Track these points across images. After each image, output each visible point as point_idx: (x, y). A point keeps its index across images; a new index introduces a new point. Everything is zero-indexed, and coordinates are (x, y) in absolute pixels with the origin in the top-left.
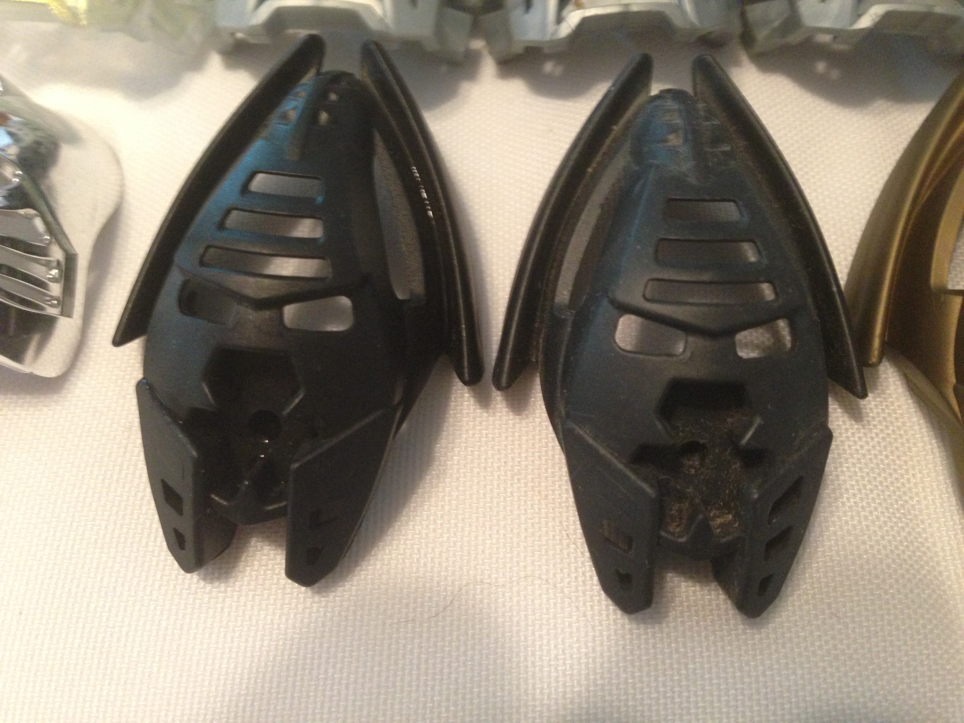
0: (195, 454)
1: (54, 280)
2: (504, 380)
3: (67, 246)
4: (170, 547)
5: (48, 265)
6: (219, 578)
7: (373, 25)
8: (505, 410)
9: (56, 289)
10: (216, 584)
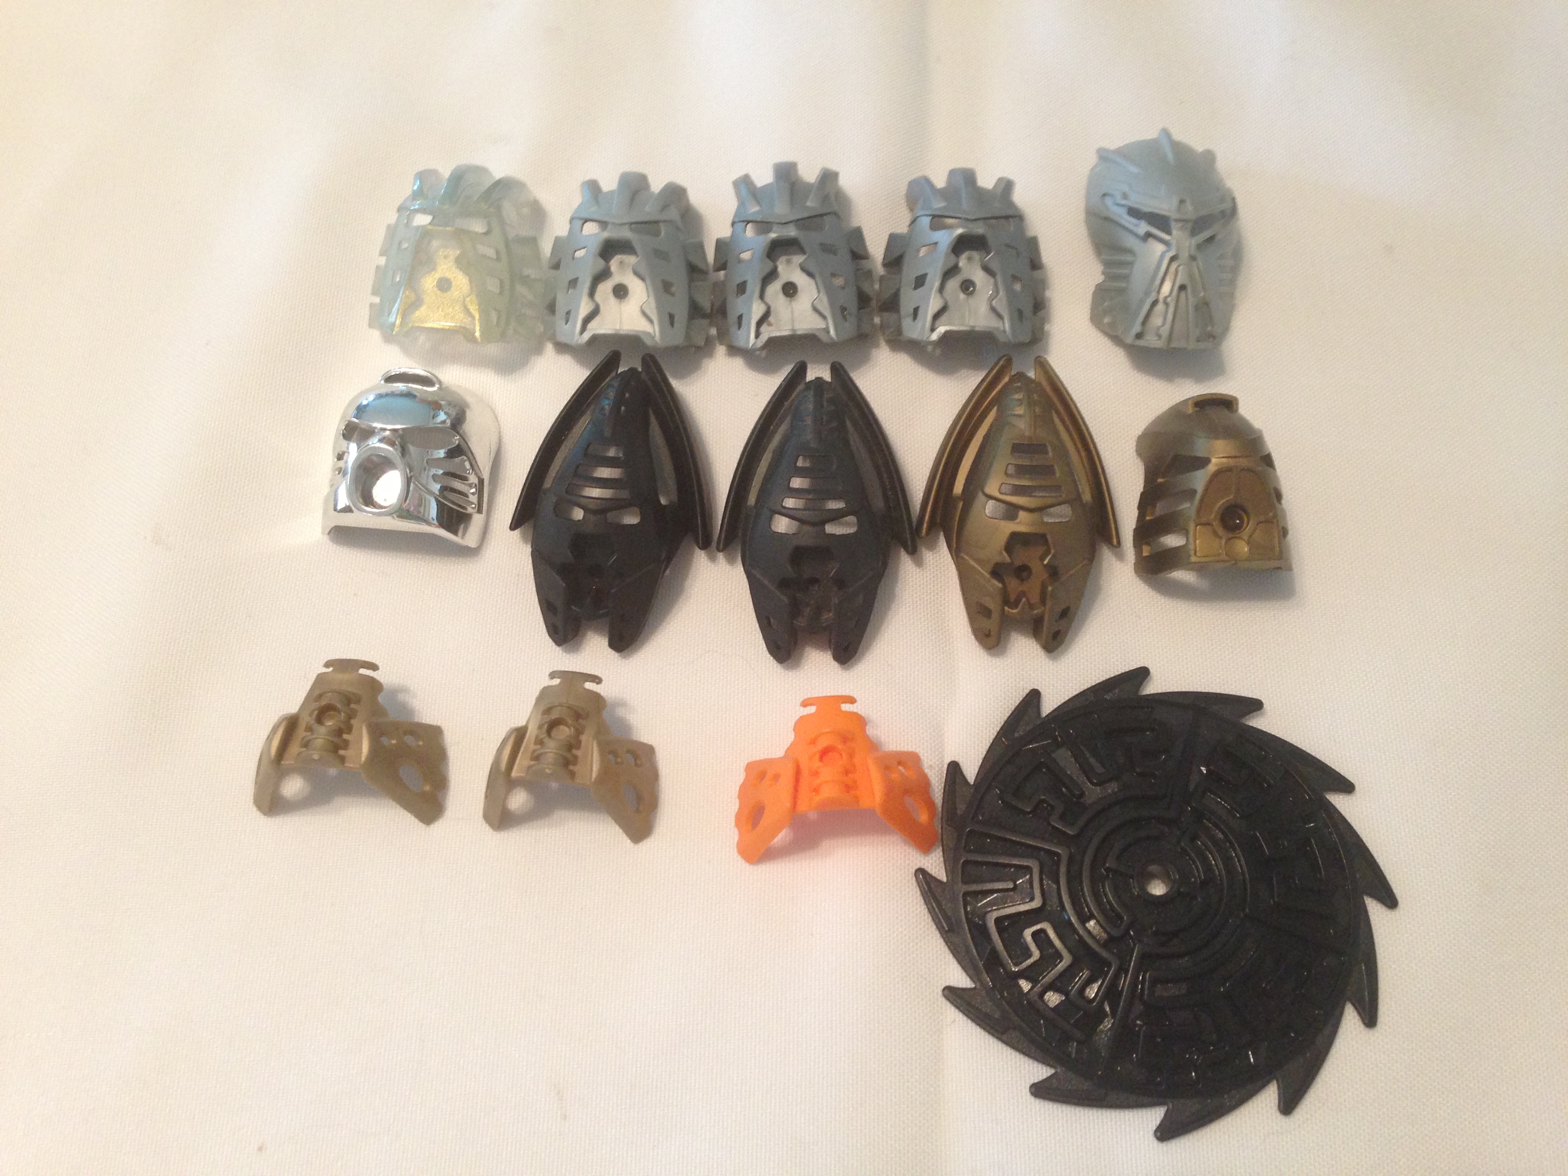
0: (564, 585)
1: (473, 494)
2: (721, 547)
3: (479, 474)
4: (550, 636)
5: (470, 486)
6: (573, 651)
7: (648, 342)
8: (724, 563)
9: (474, 499)
10: (572, 654)
